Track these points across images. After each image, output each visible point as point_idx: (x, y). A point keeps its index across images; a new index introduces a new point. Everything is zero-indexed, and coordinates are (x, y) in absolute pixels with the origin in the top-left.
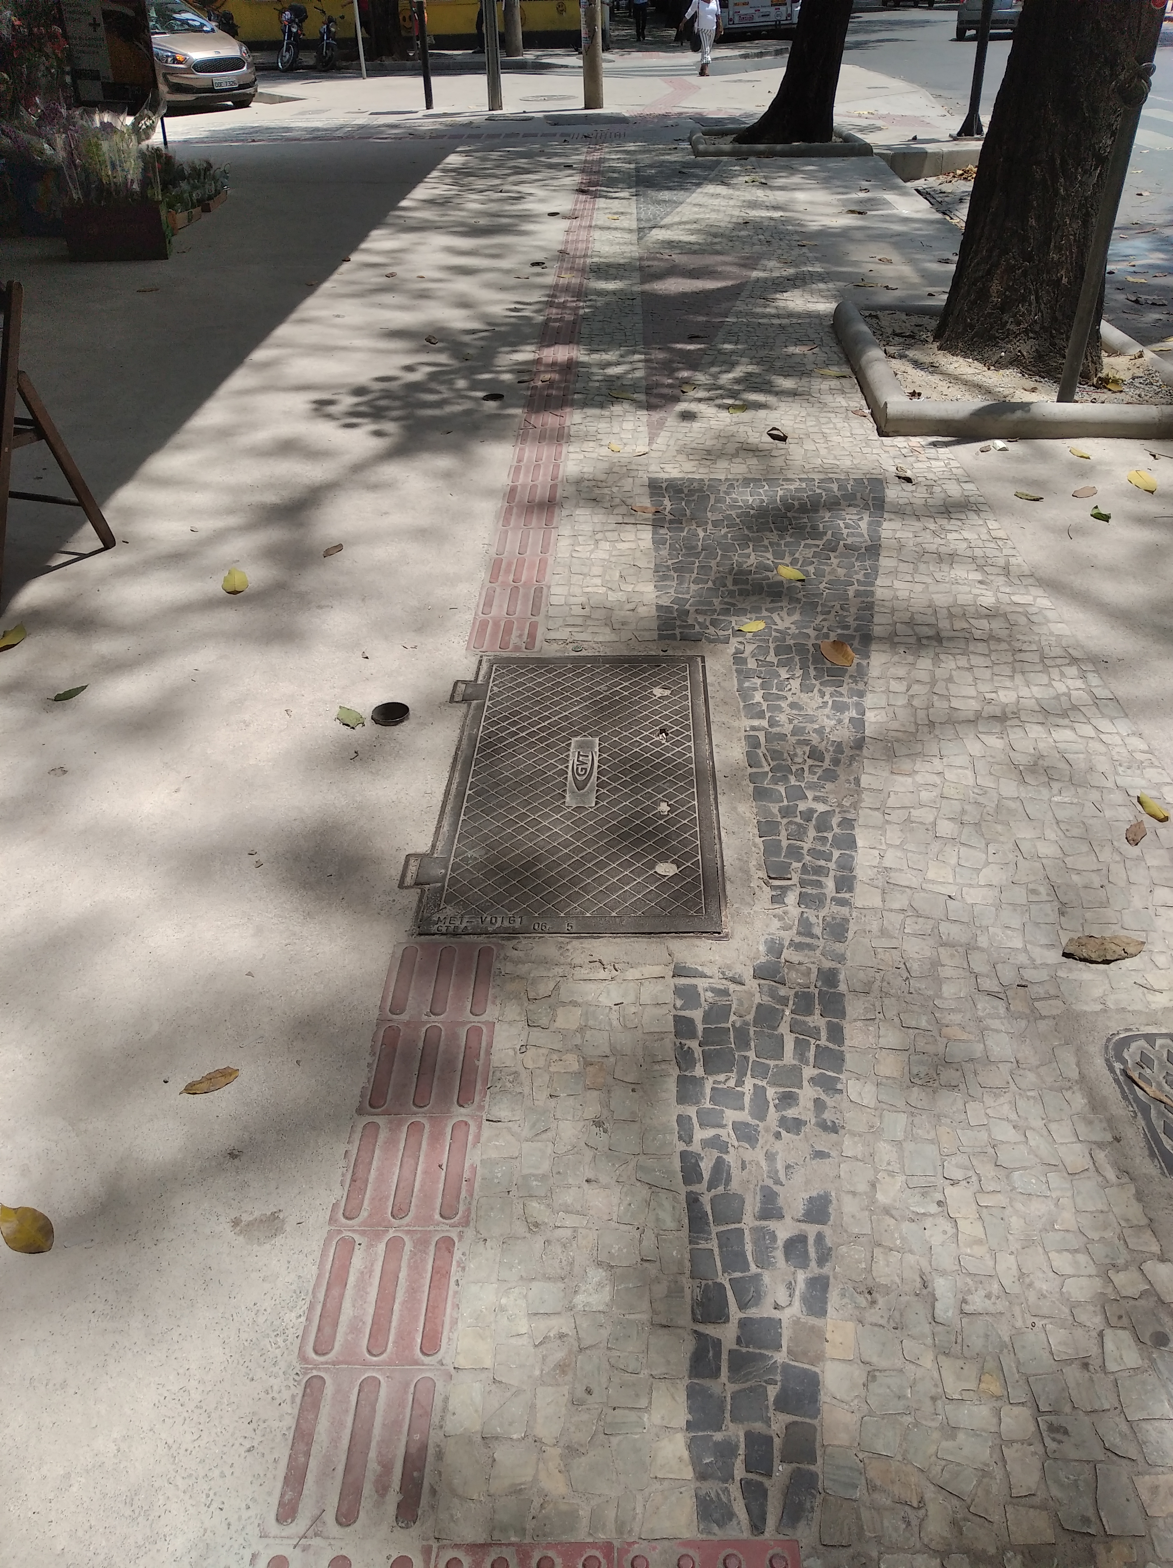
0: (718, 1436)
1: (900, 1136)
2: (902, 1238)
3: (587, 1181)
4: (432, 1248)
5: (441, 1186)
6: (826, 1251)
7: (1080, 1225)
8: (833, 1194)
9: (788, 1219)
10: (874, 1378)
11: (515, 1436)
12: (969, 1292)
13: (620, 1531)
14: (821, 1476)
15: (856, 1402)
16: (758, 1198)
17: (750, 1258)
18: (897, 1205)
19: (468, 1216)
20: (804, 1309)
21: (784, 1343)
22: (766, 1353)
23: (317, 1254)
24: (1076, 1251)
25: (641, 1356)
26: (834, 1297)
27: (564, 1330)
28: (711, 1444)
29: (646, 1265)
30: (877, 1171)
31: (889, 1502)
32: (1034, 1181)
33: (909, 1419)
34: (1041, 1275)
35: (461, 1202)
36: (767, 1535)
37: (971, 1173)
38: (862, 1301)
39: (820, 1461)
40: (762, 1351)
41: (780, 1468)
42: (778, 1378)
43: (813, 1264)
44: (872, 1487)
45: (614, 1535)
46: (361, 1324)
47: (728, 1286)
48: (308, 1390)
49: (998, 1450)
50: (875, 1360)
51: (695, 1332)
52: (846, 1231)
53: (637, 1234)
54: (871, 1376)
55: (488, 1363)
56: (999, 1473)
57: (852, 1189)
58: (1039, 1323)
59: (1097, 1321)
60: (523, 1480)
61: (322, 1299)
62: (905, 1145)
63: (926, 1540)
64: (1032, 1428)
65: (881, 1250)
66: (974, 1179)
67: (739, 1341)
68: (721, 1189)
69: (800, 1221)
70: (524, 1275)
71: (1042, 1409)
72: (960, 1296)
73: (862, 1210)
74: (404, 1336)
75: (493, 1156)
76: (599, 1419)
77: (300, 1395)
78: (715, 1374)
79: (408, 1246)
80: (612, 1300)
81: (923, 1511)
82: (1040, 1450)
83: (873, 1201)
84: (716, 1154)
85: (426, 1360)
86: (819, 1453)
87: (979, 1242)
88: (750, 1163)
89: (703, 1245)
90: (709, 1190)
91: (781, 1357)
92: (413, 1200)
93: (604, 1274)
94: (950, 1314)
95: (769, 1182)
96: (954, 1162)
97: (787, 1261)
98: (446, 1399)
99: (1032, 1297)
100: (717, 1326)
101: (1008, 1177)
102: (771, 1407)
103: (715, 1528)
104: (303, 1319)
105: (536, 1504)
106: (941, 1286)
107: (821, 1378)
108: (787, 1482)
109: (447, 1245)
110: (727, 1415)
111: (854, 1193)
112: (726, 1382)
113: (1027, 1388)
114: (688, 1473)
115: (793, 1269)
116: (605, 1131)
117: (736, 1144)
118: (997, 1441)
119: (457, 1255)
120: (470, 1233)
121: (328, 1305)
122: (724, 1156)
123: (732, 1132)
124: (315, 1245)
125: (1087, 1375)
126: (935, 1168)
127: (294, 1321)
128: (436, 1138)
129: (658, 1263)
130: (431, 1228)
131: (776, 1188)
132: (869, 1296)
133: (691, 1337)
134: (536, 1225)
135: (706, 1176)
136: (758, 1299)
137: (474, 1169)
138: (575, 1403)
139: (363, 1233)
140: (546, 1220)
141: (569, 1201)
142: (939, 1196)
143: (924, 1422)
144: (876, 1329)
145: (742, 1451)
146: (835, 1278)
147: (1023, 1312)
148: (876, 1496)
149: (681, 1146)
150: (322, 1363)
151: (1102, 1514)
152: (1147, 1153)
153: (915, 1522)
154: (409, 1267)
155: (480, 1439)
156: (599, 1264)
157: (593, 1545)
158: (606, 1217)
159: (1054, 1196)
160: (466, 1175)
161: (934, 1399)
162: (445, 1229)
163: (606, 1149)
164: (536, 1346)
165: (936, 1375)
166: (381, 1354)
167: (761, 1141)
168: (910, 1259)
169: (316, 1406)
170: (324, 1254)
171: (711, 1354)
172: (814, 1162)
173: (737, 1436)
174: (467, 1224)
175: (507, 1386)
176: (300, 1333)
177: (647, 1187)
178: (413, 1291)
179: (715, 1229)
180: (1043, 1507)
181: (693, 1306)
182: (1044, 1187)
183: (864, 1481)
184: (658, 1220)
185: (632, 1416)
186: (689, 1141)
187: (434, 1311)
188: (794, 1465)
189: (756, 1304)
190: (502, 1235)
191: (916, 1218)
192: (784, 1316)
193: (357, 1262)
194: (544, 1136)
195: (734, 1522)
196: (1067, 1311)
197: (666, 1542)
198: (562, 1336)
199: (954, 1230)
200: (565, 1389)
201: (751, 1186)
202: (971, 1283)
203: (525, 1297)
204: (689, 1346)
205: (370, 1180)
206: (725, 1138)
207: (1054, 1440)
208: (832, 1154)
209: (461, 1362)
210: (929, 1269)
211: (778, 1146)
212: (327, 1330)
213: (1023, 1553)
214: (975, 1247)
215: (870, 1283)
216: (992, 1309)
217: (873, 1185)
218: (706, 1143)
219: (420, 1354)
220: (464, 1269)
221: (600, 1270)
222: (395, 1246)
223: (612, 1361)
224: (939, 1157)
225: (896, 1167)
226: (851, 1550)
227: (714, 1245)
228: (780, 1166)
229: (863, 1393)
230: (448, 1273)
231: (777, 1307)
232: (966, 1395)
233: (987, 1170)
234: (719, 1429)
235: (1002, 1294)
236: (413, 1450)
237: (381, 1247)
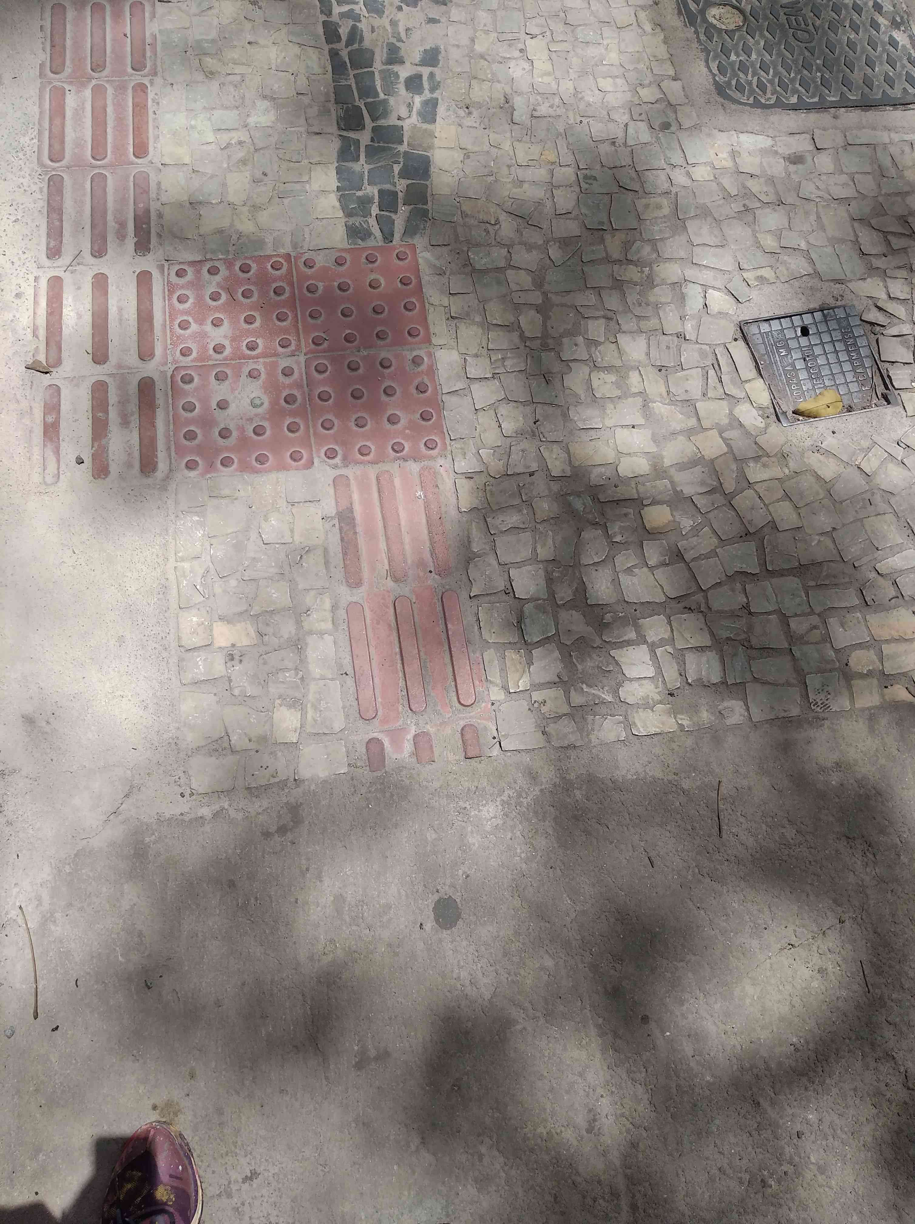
0: (359, 193)
1: (495, 6)
2: (493, 74)
3: (249, 43)
4: (130, 91)
5: (129, 49)
6: (436, 84)
7: (621, 61)
8: (442, 47)
9: (408, 64)
10: (468, 157)
11: (214, 202)
12: (539, 105)
13: (295, 246)
14: (431, 211)
15: (455, 171)
16: (385, 50)
17: (379, 90)
18: (490, 53)
19: (155, 69)
20: (420, 119)
21: (405, 140)
22: (392, 146)
23: (36, 99)
24: (617, 77)
25: (301, 152)
26: (441, 110)
27: (242, 139)
28: (355, 198)
29: (300, 97)
30: (475, 31)
31: (476, 223)
32: (591, 33)
33: (492, 178)
34: (589, 92)
35: (148, 59)
36: (394, 243)
37: (547, 29)
38: (462, 113)
39: (430, 203)
40: (390, 145)
41: (403, 208)
42: (401, 160)
43: (427, 92)
44: (464, 215)
45: (291, 249)
46: (83, 142)
47: (363, 108)
48: (51, 183)
49: (549, 192)
50: (469, 147)
51: (340, 135)
52: (451, 71)
53: (292, 78)
54: (467, 156)
55: (187, 160)
56: (549, 204)
57: (457, 43)
58: (585, 121)
59: (626, 118)
60: (224, 225)
61: (47, 128)
62: (498, 13)
63: (499, 240)
64: (573, 178)
65: (476, 81)
66: (548, 33)
67: (372, 140)
68: (356, 46)
69: (416, 65)
70: (207, 105)
71: (581, 167)
72: (531, 107)
73: (464, 57)
74: (119, 149)
75: (169, 27)
76: (274, 189)
77: (46, 186)
78: (357, 159)
79: (110, 91)
80: (277, 119)
81: (498, 226)
82: (577, 189)
83: (473, 50)
84: (351, 23)
85: (139, 161)
86: (429, 199)
87: (548, 74)
88: (378, 28)
89: (344, 83)
90: (347, 46)
91: (403, 148)
92: (108, 59)
93: (269, 103)
94: (524, 118)
95: (394, 41)
96: (534, 23)
97: (407, 90)
98: (159, 183)
99: (582, 106)
100: (356, 132)
101: (573, 31)
102: (396, 176)
103: (360, 242)
104: (35, 141)
105: (234, 237)
106: (518, 102)
107: (431, 159)
108: (408, 214)
109: (141, 89)
110: (366, 181)
111: (458, 46)
112: (364, 163)
113: (573, 157)
114: (340, 214)
115: (411, 95)
116: (260, 8)
117: (367, 15)
118: (550, 187)
119: (151, 95)
120: (158, 80)
121: (53, 130)
122: (358, 24)
123: (363, 8)
124: (33, 91)
125: (613, 148)
126: (519, 27)
127: (28, 142)
128: (117, 15)
129: (310, 95)
130: (127, 78)
131: (398, 44)
132: (467, 110)
133: (338, 139)
134: (212, 73)
135: (344, 38)
136: (385, 114)
137: (155, 37)
138: (255, 181)
139: (71, 83)
140: (219, 70)
141: (236, 57)
142: (521, 46)
143: (502, 180)
144: (471, 129)
145: (376, 200)
146: (442, 100)
147: (575, 114)
148: (467, 220)
149: (324, 18)
150: (58, 167)
151: (612, 220)
152: (676, 12)
153: (492, 232)
154: (114, 104)
155: (188, 205)
156: (265, 97)
157: (278, 256)
158: (266, 67)
159: (605, 42)
160: (148, 40)
161: (509, 167)
162: (138, 78)
163: (262, 21)
164: (222, 149)
165: (512, 153)
166: (104, 159)
167: (386, 12)
168: (498, 86)
169: (60, 191)
170: (41, 98)
171: (352, 148)
172: (428, 26)
173: (373, 193)
174: (155, 74)
175: (204, 174)
176: (36, 149)
177: (297, 46)
178: (120, 120)
179: (352, 73)
180: (576, 218)
181: (338, 122)
182: (599, 37)
183: (459, 213)
184: (308, 67)
185: (298, 187)
186: (329, 13)
187: (140, 130)
188: (412, 206)
189: (385, 118)
190: (185, 81)
191: (504, 61)
192: (406, 125)
193: (71, 101)
194: (210, 12)
195: (372, 237)
196: (606, 113)
197: (327, 251)
198: (240, 143)
199: (531, 67)
200: (247, 174)
201: (380, 43)
202: (540, 99)
203: (209, 119)
204: (335, 145)
205: (67, 46)
206: (357, 11)
207: (587, 183)
208: (441, 20)
209: (167, 161)
210: (510, 91)
211: (400, 16)
212: (57, 147)
213: (560, 242)
214: (545, 78)
215: (468, 101)
216: (553, 114)
217: (473, 40)
218: (342, 15)
219: (134, 158)
220: (158, 103)
221: (266, 101)
222: (99, 91)
223: (281, 156)
224: (523, 20)
225: (490, 27)
226: (450, 247)
227: (352, 82)
228: (401, 29)
229: (461, 166)
230: (146, 106)
231: (399, 118)
232: (530, 163)
233: (558, 27)
234: (361, 189)
235: (562, 105)
236: (140, 213)
237: (88, 93)
